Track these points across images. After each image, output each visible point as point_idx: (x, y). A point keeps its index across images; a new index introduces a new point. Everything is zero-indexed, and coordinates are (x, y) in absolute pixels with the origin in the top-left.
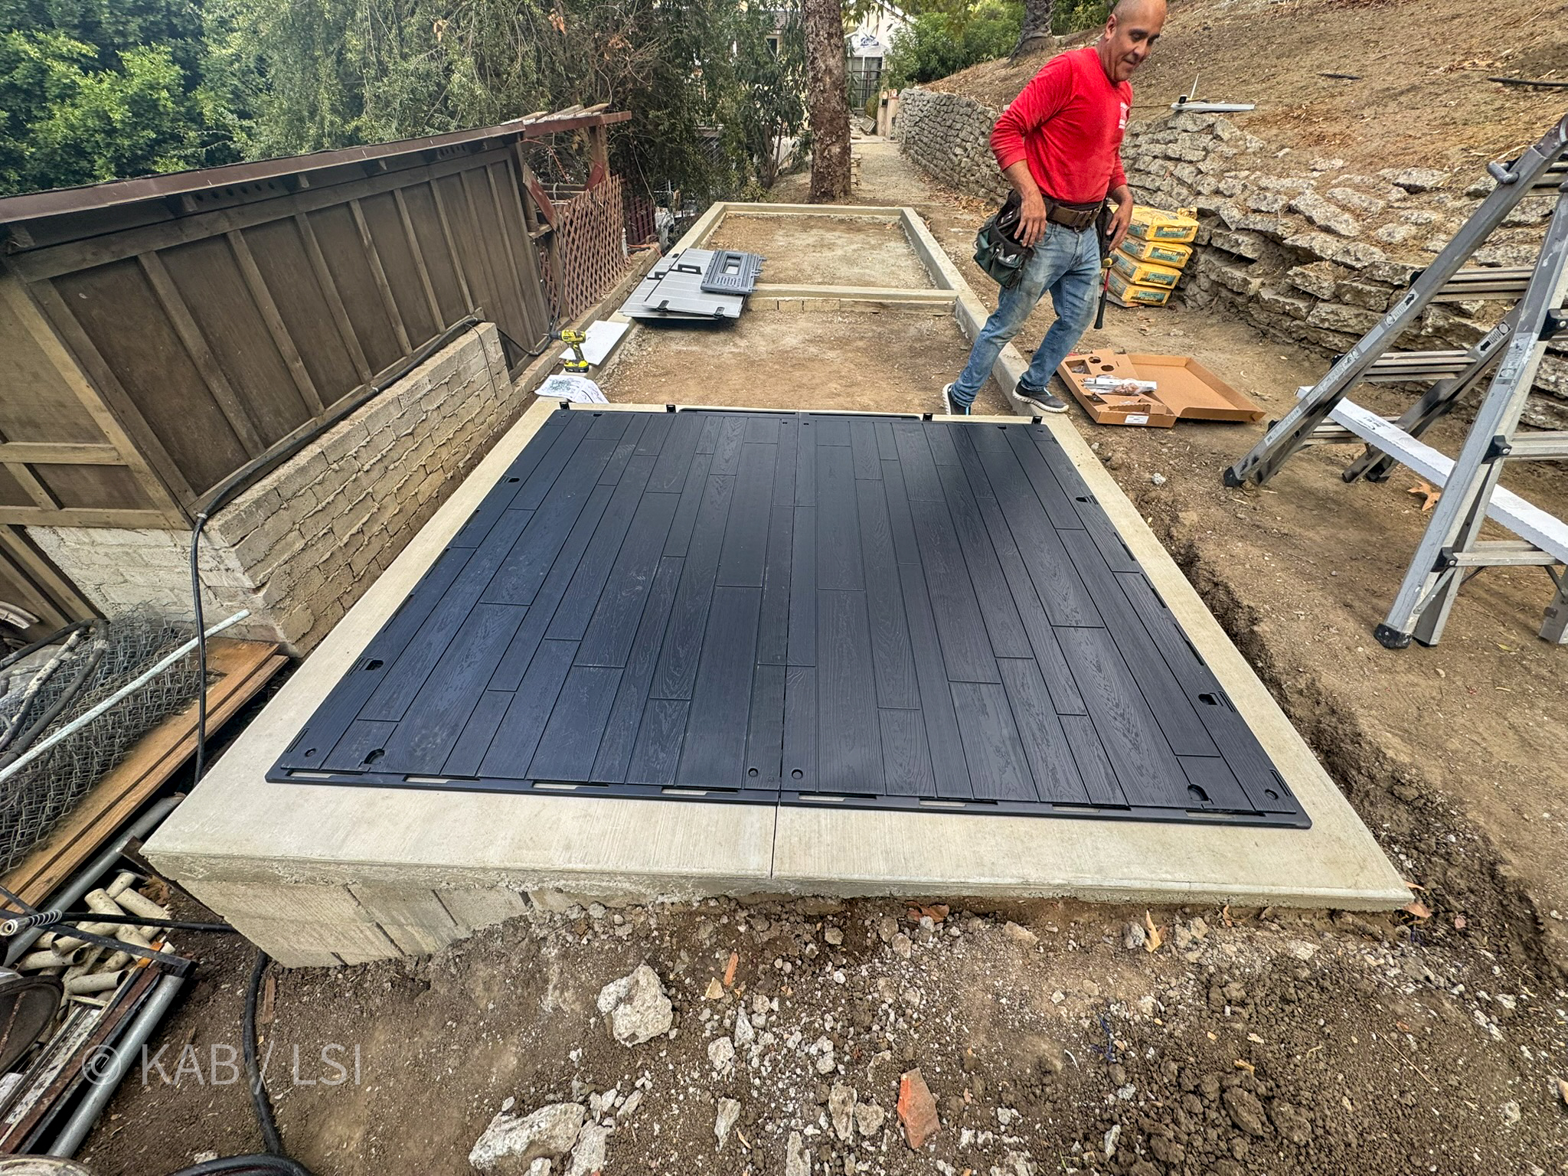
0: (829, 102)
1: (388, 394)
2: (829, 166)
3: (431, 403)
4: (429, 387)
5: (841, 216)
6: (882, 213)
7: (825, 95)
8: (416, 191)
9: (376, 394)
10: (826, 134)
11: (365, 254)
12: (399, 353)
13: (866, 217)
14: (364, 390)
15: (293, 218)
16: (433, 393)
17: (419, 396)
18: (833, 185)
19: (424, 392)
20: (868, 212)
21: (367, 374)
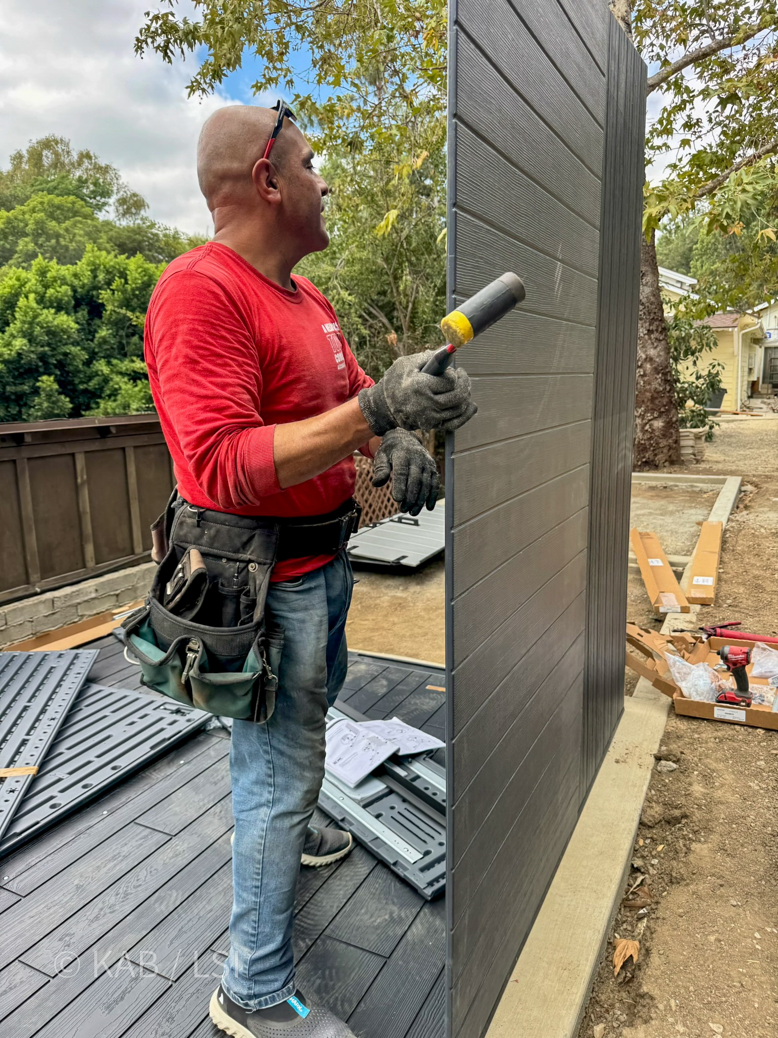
0: (650, 384)
1: (49, 595)
2: (650, 439)
3: (91, 609)
4: (93, 595)
5: (654, 483)
6: (703, 481)
7: (646, 379)
8: (151, 449)
9: (36, 594)
10: (646, 411)
11: (77, 488)
12: (80, 565)
13: (683, 485)
14: (26, 589)
15: (14, 461)
16: (96, 601)
17: (78, 601)
18: (656, 455)
19: (86, 598)
20: (686, 481)
21: (34, 577)
